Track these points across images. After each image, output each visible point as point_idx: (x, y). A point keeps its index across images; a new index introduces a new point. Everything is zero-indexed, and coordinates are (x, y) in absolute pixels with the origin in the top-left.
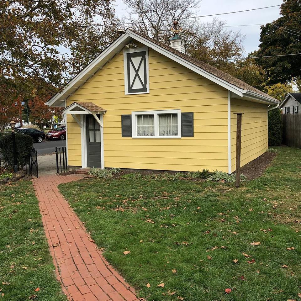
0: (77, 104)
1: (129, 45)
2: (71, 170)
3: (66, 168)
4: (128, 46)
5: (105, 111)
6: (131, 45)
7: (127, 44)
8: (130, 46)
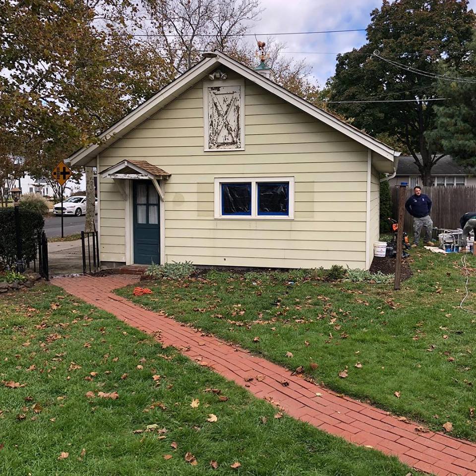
0: (128, 162)
1: (214, 74)
2: (105, 268)
3: (97, 266)
4: (212, 76)
5: (170, 176)
6: (218, 75)
7: (212, 74)
8: (215, 76)
